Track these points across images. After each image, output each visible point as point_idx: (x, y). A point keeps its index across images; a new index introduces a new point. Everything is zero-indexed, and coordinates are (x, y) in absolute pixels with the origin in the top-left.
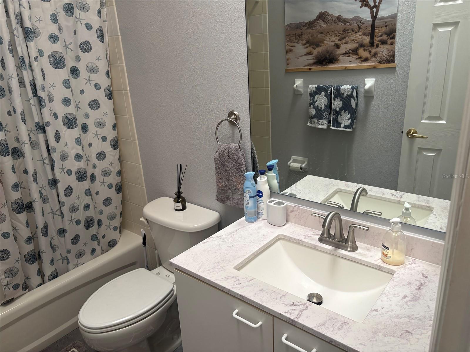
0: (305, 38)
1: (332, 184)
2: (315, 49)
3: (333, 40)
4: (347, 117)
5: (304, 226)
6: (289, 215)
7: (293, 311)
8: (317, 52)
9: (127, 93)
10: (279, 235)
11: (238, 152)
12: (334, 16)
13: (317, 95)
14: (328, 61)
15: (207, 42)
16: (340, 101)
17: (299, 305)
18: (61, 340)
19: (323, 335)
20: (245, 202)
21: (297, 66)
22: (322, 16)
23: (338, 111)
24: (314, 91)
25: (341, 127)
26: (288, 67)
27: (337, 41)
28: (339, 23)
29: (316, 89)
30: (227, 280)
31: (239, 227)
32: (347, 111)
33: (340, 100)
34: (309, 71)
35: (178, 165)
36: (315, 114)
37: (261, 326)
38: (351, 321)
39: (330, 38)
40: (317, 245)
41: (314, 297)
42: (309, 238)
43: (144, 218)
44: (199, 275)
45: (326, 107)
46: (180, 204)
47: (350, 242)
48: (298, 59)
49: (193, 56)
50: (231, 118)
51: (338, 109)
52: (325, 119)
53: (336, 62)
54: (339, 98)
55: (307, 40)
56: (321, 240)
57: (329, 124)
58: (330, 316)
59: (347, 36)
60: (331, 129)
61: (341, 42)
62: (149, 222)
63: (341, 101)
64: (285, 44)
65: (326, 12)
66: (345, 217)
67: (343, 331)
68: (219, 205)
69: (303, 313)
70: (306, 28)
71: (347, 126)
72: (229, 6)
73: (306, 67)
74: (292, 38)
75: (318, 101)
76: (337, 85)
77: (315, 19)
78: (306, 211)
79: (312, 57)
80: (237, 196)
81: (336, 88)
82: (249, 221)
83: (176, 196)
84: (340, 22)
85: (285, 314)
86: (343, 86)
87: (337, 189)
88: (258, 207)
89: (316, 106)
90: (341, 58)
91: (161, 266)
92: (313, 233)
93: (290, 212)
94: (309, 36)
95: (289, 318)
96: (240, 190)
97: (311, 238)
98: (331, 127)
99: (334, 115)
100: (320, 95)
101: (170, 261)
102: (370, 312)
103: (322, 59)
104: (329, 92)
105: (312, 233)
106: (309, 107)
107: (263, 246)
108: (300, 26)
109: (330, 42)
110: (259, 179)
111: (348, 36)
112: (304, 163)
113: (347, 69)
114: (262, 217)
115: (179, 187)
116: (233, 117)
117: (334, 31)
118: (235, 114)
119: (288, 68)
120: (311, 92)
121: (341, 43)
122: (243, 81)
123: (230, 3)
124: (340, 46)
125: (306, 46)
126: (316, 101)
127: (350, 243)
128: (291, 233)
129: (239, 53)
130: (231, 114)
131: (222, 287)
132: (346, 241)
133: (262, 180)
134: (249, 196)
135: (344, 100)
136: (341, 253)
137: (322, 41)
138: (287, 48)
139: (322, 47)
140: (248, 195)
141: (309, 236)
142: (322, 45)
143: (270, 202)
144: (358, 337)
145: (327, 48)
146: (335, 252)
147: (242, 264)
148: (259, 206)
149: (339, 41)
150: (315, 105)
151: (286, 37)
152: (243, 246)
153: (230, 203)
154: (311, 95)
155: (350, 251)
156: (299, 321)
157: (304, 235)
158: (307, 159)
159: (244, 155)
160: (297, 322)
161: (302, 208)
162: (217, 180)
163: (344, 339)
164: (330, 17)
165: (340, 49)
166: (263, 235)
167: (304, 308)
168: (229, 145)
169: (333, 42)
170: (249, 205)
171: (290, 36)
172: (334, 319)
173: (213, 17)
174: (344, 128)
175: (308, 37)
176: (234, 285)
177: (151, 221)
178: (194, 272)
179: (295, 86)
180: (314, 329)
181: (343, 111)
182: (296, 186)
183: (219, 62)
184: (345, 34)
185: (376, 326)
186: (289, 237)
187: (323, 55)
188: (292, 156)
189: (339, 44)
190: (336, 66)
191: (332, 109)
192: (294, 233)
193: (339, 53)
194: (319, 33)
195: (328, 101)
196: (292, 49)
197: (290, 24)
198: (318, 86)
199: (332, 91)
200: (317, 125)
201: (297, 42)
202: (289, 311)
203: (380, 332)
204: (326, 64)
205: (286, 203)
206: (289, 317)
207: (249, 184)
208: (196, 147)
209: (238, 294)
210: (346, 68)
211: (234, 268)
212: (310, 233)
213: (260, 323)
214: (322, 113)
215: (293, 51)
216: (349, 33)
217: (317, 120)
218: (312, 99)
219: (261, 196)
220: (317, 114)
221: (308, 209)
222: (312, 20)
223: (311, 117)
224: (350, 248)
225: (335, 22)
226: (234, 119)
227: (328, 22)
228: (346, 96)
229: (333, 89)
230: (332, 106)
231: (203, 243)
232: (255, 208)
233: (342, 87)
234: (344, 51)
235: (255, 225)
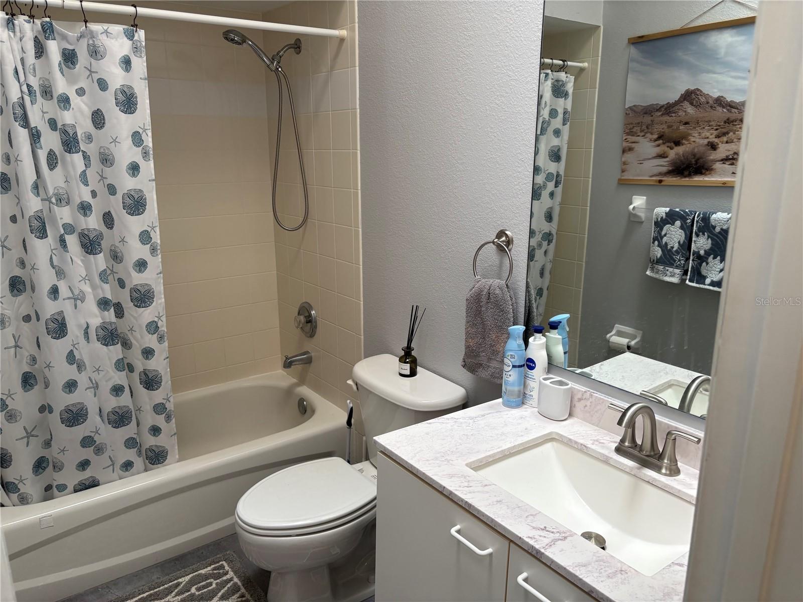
0: (657, 130)
1: (665, 372)
2: (671, 148)
3: (705, 135)
4: (719, 267)
5: (597, 426)
6: (575, 405)
7: (542, 538)
8: (676, 155)
9: (357, 193)
10: (551, 433)
11: (503, 294)
12: (711, 97)
13: (668, 225)
14: (694, 169)
15: (479, 124)
16: (708, 239)
17: (553, 533)
18: (208, 546)
19: (581, 580)
20: (504, 373)
21: (639, 175)
22: (690, 96)
23: (703, 256)
24: (662, 218)
25: (706, 284)
26: (623, 176)
27: (713, 138)
28: (720, 109)
29: (666, 216)
30: (451, 478)
31: (490, 412)
32: (719, 257)
33: (709, 237)
34: (659, 184)
35: (413, 306)
36: (661, 257)
37: (491, 555)
38: (633, 571)
39: (700, 133)
40: (611, 456)
41: (592, 537)
42: (601, 444)
43: (353, 381)
44: (411, 463)
45: (681, 246)
46: (408, 366)
47: (666, 459)
48: (641, 164)
49: (456, 144)
50: (500, 240)
51: (702, 252)
52: (677, 266)
53: (707, 173)
54: (706, 233)
55: (660, 133)
56: (619, 450)
57: (684, 277)
58: (599, 557)
59: (731, 131)
60: (687, 284)
61: (721, 139)
62: (359, 387)
63: (710, 239)
64: (623, 138)
65: (698, 90)
66: (664, 418)
67: (614, 580)
68: (466, 376)
69: (556, 543)
70: (660, 113)
71: (716, 282)
72: (516, 74)
73: (654, 178)
74: (634, 130)
75: (667, 235)
76: (705, 211)
77: (677, 100)
78: (603, 402)
79: (666, 162)
80: (494, 364)
81: (701, 216)
82: (508, 405)
83: (403, 353)
84: (720, 106)
85: (527, 540)
86: (716, 213)
87: (671, 380)
88: (525, 385)
89: (664, 243)
90: (718, 166)
91: (368, 461)
92: (609, 439)
93: (577, 400)
94: (665, 126)
95: (533, 546)
96: (500, 354)
97: (603, 444)
98: (687, 282)
99: (696, 262)
100: (672, 225)
101: (374, 438)
102: (670, 566)
103: (682, 167)
104: (689, 221)
105: (607, 438)
106: (652, 244)
107: (521, 444)
108: (649, 111)
109: (699, 138)
110: (533, 340)
111: (733, 130)
112: (635, 339)
113: (726, 185)
114: (531, 402)
115: (410, 340)
116: (504, 239)
117: (710, 121)
118: (507, 236)
119: (623, 178)
120: (657, 219)
121: (720, 142)
122: (524, 185)
123: (519, 70)
124: (717, 146)
125: (657, 142)
126: (665, 235)
127: (666, 461)
128: (573, 434)
129: (523, 144)
130: (501, 234)
131: (441, 486)
132: (661, 457)
133: (537, 341)
134: (511, 365)
135: (715, 237)
136: (647, 475)
137: (685, 137)
138: (625, 144)
139: (684, 146)
140: (510, 363)
141: (602, 441)
142: (686, 142)
143: (545, 379)
144: (636, 594)
145: (694, 149)
146: (638, 471)
147: (481, 462)
148: (527, 383)
149: (716, 137)
150: (662, 242)
151: (625, 127)
152: (487, 437)
153: (484, 374)
154: (657, 224)
155: (665, 475)
156: (547, 553)
157: (592, 439)
158: (641, 332)
159: (514, 299)
160: (543, 554)
161: (596, 395)
162: (466, 334)
163: (612, 591)
164: (704, 98)
165: (718, 151)
166: (525, 428)
167: (561, 538)
168: (492, 281)
169: (705, 138)
170: (511, 379)
171: (632, 126)
172: (604, 562)
173: (491, 89)
174: (709, 285)
175: (663, 129)
176: (460, 487)
177: (360, 385)
178: (404, 458)
179: (631, 207)
180: (568, 568)
181: (712, 256)
182: (602, 367)
183: (492, 155)
184: (728, 126)
185: (672, 586)
186: (568, 438)
187: (684, 159)
188: (616, 325)
189: (717, 143)
190: (706, 179)
191: (692, 251)
192: (577, 434)
193: (715, 158)
194: (681, 124)
195: (685, 238)
196: (633, 146)
197: (634, 106)
198: (670, 210)
199: (695, 220)
200: (662, 275)
201: (642, 136)
202: (535, 537)
203: (676, 595)
204: (689, 175)
205: (571, 384)
206: (532, 544)
207: (514, 344)
208: (444, 282)
209: (462, 500)
210: (724, 183)
211: (467, 465)
212: (605, 438)
213: (490, 550)
214: (673, 258)
215: (635, 149)
216: (736, 125)
217: (663, 267)
218: (658, 231)
219: (531, 368)
220: (664, 258)
221: (606, 399)
222: (672, 101)
223: (654, 260)
224: (666, 469)
225: (711, 107)
226: (505, 242)
227: (700, 107)
228: (720, 232)
229: (697, 217)
230: (692, 245)
231: (427, 423)
232: (520, 385)
233: (714, 216)
234: (723, 156)
235: (516, 412)
